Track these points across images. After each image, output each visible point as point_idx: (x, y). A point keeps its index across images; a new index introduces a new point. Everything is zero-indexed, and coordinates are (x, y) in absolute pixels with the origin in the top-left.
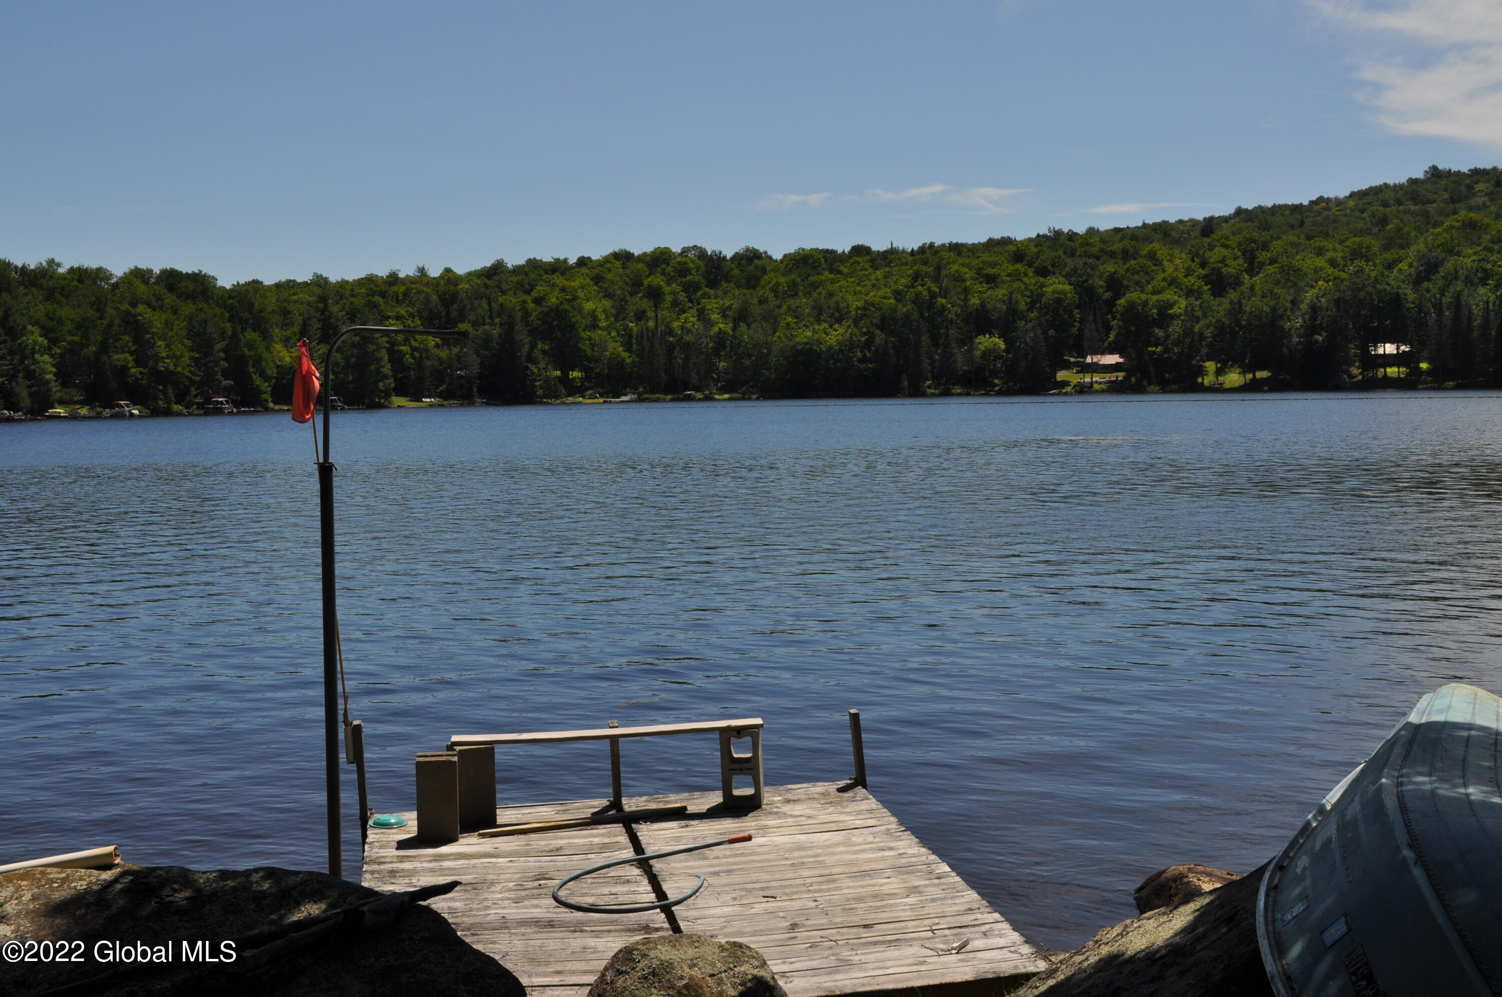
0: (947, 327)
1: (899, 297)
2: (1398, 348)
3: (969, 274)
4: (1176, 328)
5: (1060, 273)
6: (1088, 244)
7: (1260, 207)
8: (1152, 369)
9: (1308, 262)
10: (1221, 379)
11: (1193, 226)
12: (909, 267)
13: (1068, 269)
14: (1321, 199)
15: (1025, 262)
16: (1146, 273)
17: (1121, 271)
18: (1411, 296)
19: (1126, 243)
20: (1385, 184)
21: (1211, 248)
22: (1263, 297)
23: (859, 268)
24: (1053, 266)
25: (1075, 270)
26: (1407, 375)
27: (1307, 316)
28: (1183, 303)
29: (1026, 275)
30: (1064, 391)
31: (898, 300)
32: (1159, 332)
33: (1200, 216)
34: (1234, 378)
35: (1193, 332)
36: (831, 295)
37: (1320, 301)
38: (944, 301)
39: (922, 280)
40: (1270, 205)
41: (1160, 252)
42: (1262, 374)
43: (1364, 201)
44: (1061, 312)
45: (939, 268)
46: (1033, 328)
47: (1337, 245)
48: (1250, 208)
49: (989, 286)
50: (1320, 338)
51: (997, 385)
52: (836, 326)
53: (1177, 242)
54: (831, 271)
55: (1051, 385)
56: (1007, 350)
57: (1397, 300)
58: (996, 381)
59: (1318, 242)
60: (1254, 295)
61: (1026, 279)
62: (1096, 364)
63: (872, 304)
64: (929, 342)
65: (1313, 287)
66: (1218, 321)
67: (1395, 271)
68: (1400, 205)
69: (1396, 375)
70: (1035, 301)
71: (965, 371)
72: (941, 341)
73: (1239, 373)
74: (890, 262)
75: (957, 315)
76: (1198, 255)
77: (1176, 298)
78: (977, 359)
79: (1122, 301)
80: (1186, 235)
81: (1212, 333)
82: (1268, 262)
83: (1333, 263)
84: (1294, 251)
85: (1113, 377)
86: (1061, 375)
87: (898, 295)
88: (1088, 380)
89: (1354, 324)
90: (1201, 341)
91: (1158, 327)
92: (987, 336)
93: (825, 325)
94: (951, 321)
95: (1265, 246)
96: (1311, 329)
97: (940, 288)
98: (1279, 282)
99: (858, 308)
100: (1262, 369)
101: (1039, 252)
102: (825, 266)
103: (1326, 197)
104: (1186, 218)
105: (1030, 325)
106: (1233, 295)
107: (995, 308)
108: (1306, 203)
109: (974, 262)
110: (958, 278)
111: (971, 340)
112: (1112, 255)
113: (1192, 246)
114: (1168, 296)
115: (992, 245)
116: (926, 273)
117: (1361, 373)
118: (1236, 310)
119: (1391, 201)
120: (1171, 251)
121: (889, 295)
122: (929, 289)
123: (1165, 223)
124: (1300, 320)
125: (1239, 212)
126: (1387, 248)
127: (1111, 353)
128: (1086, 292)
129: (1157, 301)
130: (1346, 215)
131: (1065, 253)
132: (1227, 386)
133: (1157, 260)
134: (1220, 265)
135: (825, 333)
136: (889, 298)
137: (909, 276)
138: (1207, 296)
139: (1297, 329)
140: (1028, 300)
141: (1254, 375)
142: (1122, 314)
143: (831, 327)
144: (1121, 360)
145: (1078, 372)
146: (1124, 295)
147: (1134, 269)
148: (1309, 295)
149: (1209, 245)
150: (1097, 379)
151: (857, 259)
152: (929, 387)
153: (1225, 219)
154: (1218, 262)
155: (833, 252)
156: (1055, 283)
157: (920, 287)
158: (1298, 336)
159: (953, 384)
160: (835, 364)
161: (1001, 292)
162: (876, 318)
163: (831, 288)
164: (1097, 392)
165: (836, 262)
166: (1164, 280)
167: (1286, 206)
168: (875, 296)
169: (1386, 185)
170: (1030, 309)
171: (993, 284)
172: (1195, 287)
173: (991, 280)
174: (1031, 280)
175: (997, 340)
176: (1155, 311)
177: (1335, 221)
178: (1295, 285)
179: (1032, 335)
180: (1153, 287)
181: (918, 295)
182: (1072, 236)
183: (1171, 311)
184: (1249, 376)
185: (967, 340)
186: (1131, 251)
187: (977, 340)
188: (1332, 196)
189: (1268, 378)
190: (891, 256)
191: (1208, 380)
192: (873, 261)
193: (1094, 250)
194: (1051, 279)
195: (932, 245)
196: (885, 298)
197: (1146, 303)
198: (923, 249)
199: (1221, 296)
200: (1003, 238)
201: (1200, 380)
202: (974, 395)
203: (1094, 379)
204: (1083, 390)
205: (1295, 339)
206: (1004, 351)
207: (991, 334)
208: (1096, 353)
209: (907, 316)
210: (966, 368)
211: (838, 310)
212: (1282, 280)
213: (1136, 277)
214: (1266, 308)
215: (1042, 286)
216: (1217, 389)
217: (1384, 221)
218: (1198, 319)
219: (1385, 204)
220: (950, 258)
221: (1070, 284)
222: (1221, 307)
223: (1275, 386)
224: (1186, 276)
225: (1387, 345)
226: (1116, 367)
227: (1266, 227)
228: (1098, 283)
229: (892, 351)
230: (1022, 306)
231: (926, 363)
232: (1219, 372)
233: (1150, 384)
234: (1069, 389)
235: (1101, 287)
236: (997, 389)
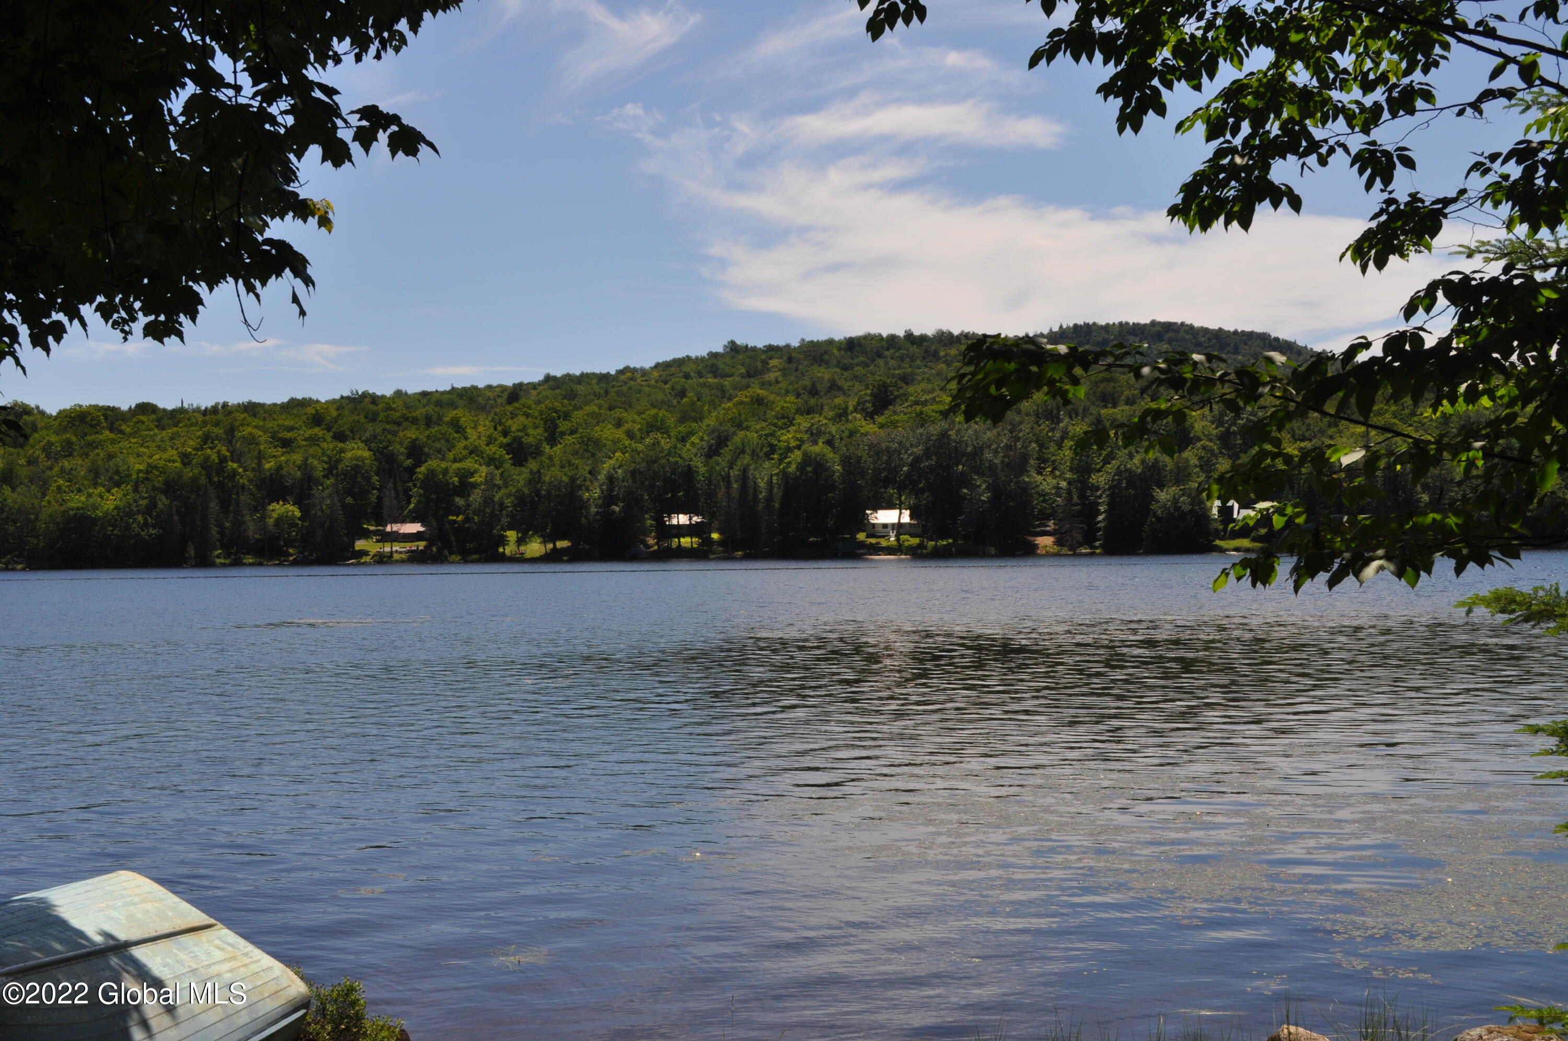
0: (237, 494)
1: (186, 461)
2: (690, 519)
3: (263, 438)
4: (476, 497)
5: (360, 439)
6: (391, 409)
7: (568, 375)
8: (453, 538)
9: (607, 432)
10: (522, 548)
11: (502, 392)
12: (198, 428)
13: (367, 434)
14: (627, 369)
15: (323, 426)
16: (447, 441)
17: (423, 438)
18: (701, 468)
19: (430, 409)
20: (688, 356)
21: (513, 416)
22: (562, 467)
23: (144, 427)
24: (352, 431)
25: (375, 436)
26: (700, 545)
27: (604, 487)
28: (484, 470)
29: (325, 441)
30: (362, 561)
31: (184, 464)
32: (460, 501)
33: (509, 383)
34: (535, 547)
35: (493, 501)
36: (110, 457)
37: (616, 472)
38: (235, 465)
39: (212, 443)
40: (578, 373)
41: (463, 419)
42: (562, 544)
43: (668, 372)
44: (359, 479)
45: (231, 430)
46: (330, 495)
47: (636, 417)
48: (559, 375)
49: (284, 450)
50: (617, 509)
51: (292, 555)
52: (114, 490)
53: (483, 408)
54: (112, 430)
55: (349, 555)
56: (302, 518)
57: (689, 473)
58: (291, 551)
59: (617, 413)
60: (554, 465)
61: (324, 445)
62: (396, 532)
63: (156, 467)
64: (218, 508)
65: (610, 458)
66: (519, 490)
67: (688, 445)
68: (701, 377)
69: (689, 545)
70: (332, 468)
71: (257, 540)
72: (231, 508)
73: (541, 543)
74: (179, 422)
75: (250, 481)
76: (500, 423)
77: (477, 466)
78: (270, 528)
79: (422, 469)
80: (493, 402)
81: (512, 502)
82: (568, 432)
83: (630, 435)
84: (594, 422)
85: (413, 546)
86: (360, 545)
87: (186, 459)
88: (387, 549)
89: (649, 495)
90: (501, 511)
91: (459, 496)
92: (281, 503)
93: (101, 489)
94: (243, 487)
95: (566, 416)
96: (609, 499)
97: (232, 453)
98: (577, 452)
99: (139, 471)
100: (562, 538)
101: (339, 415)
102: (105, 424)
103: (632, 366)
104: (495, 384)
105: (327, 492)
106: (533, 465)
107: (290, 474)
108: (613, 372)
109: (269, 425)
110: (252, 441)
111: (264, 507)
112: (414, 421)
113: (496, 414)
114: (469, 464)
115: (294, 406)
116: (217, 436)
117: (657, 543)
118: (536, 479)
119: (692, 374)
120: (476, 419)
121: (176, 458)
122: (219, 452)
123: (474, 388)
124: (598, 490)
125: (548, 378)
126: (683, 420)
127: (413, 521)
128: (386, 460)
129: (458, 469)
130: (649, 386)
131: (366, 417)
132: (528, 555)
133: (460, 427)
134: (520, 434)
135: (102, 497)
136: (174, 461)
137: (199, 437)
138: (507, 465)
139: (595, 499)
140: (326, 466)
141: (555, 545)
142: (422, 482)
143: (109, 491)
144: (422, 529)
145: (378, 541)
146: (426, 461)
147: (434, 436)
148: (607, 466)
149: (511, 413)
150: (397, 548)
151: (141, 418)
152: (218, 557)
153: (534, 386)
154: (518, 431)
155: (114, 409)
156: (353, 449)
157: (209, 451)
158: (596, 507)
159: (245, 554)
160: (112, 531)
161: (297, 457)
162: (159, 482)
163: (111, 449)
164: (397, 561)
165: (118, 420)
166: (466, 448)
167: (594, 374)
168: (160, 459)
169: (688, 358)
170: (326, 476)
171: (288, 449)
172: (497, 456)
173: (287, 444)
174: (329, 445)
175: (291, 508)
176: (456, 479)
177: (640, 392)
178: (593, 455)
179: (328, 502)
180: (454, 455)
181: (207, 459)
182: (374, 399)
183: (472, 480)
184: (550, 546)
185: (260, 506)
186: (435, 416)
187: (271, 508)
188: (638, 366)
189: (569, 548)
190: (178, 416)
191: (509, 550)
192: (159, 420)
193: (396, 415)
194: (349, 445)
195: (225, 405)
196: (169, 461)
197: (446, 471)
198: (214, 410)
199: (521, 465)
200: (304, 398)
201: (501, 550)
202: (267, 565)
203: (394, 549)
204: (382, 560)
205: (593, 510)
206: (299, 519)
207: (285, 501)
208: (396, 522)
209: (194, 480)
210: (258, 536)
211: (117, 472)
212: (581, 451)
213: (437, 445)
214: (565, 479)
215: (342, 451)
216: (518, 559)
217: (682, 393)
218: (499, 488)
219: (687, 376)
220: (245, 419)
221: (370, 450)
222: (520, 477)
223: (575, 556)
224: (487, 445)
225: (681, 516)
226: (417, 536)
227: (571, 396)
228: (399, 449)
229: (176, 518)
230: (319, 474)
231: (214, 531)
232: (520, 541)
233: (451, 553)
234: (367, 559)
235: (402, 454)
236: (291, 558)
